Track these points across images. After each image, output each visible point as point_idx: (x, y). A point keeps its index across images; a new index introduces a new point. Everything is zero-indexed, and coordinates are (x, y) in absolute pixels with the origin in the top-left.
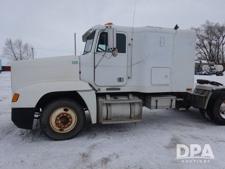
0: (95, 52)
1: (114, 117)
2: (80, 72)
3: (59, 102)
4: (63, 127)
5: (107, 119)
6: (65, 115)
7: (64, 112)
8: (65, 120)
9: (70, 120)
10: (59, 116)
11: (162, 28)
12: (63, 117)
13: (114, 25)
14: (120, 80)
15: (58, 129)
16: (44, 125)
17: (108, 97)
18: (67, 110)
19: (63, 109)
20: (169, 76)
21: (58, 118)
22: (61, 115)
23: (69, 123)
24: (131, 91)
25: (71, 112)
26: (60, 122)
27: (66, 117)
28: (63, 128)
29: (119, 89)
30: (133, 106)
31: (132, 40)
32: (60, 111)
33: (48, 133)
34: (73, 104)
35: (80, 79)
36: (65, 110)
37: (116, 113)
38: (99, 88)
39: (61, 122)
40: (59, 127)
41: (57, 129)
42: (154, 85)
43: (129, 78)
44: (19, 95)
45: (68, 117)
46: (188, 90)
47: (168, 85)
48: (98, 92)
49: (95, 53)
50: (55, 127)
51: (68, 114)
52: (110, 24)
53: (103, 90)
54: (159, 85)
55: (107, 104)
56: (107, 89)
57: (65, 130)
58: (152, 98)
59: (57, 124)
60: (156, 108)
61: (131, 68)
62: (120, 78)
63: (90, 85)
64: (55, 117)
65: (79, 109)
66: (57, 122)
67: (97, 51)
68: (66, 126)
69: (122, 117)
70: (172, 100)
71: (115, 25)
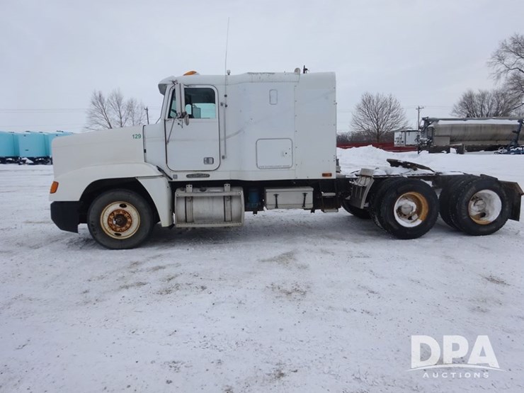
0: (167, 118)
1: (198, 219)
2: (145, 151)
3: (111, 193)
4: (118, 229)
5: (186, 221)
6: (121, 213)
7: (121, 208)
8: (122, 220)
9: (129, 220)
10: (112, 213)
11: (273, 73)
12: (119, 216)
13: (198, 74)
14: (207, 161)
15: (113, 232)
16: (92, 225)
17: (189, 188)
18: (125, 206)
19: (119, 204)
20: (289, 153)
21: (112, 217)
22: (115, 213)
23: (128, 225)
24: (229, 179)
25: (130, 209)
26: (114, 222)
27: (122, 215)
28: (119, 231)
29: (208, 176)
30: (229, 202)
31: (226, 96)
32: (115, 207)
33: (99, 237)
34: (132, 197)
35: (145, 161)
36: (121, 206)
37: (201, 212)
38: (175, 174)
39: (116, 223)
40: (113, 230)
41: (111, 233)
42: (262, 168)
43: (223, 157)
44: (58, 183)
45: (126, 215)
46: (324, 175)
47: (289, 168)
48: (174, 180)
49: (165, 121)
50: (108, 230)
51: (125, 212)
52: (193, 73)
53: (182, 177)
54: (272, 168)
55: (186, 198)
56: (188, 176)
57: (123, 234)
58: (267, 190)
59: (110, 226)
60: (277, 207)
61: (225, 142)
62: (208, 158)
63: (160, 169)
64: (108, 215)
65: (142, 205)
66: (111, 223)
67: (169, 117)
68: (124, 228)
69: (211, 219)
70: (305, 195)
71: (201, 74)
